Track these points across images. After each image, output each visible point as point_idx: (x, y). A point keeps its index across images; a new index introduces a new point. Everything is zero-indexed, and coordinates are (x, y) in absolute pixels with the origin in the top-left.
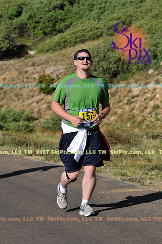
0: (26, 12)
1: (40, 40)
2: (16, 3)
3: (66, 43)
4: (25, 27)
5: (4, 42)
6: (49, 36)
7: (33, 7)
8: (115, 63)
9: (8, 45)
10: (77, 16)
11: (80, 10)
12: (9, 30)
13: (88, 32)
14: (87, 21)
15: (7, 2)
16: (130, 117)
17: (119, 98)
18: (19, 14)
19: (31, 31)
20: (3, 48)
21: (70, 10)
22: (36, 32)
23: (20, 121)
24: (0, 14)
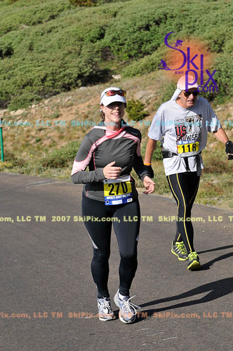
0: (109, 34)
1: (124, 63)
2: (99, 25)
3: (154, 66)
4: (109, 50)
5: (87, 67)
6: (135, 58)
7: (116, 28)
9: (91, 70)
11: (167, 30)
12: (91, 53)
15: (89, 24)
18: (102, 36)
19: (115, 54)
20: (85, 73)
21: (157, 30)
22: (120, 55)
24: (81, 37)
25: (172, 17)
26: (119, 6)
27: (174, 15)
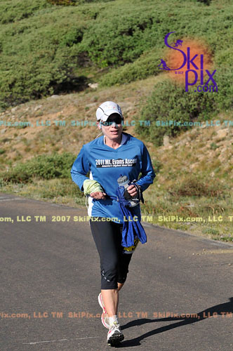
0: (87, 38)
1: (103, 71)
2: (76, 27)
3: (135, 76)
4: (86, 55)
5: (61, 73)
6: (114, 66)
7: (95, 31)
8: (196, 100)
9: (66, 77)
10: (149, 43)
11: (152, 36)
12: (66, 58)
14: (160, 49)
15: (65, 25)
16: (215, 164)
17: (200, 142)
18: (79, 39)
19: (93, 60)
20: (59, 80)
21: (140, 35)
22: (98, 62)
24: (56, 39)
25: (158, 22)
26: (100, 7)
27: (161, 20)
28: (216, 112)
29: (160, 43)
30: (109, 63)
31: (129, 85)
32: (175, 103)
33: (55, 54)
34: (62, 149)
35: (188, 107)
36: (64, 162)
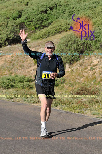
0: (24, 15)
1: (33, 32)
2: (18, 10)
3: (49, 34)
4: (24, 24)
5: (11, 34)
6: (38, 29)
7: (28, 12)
8: (82, 45)
9: (14, 36)
10: (55, 17)
11: (57, 13)
12: (13, 26)
13: (63, 26)
14: (62, 20)
15: (12, 9)
16: (93, 78)
17: (85, 67)
18: (20, 16)
19: (27, 27)
20: (10, 37)
21: (51, 13)
22: (30, 28)
23: (24, 82)
24: (8, 17)
25: (60, 6)
27: (61, 5)
28: (92, 51)
29: (61, 17)
30: (36, 28)
31: (47, 39)
32: (71, 47)
33: (8, 24)
34: (14, 73)
35: (78, 49)
36: (15, 80)
